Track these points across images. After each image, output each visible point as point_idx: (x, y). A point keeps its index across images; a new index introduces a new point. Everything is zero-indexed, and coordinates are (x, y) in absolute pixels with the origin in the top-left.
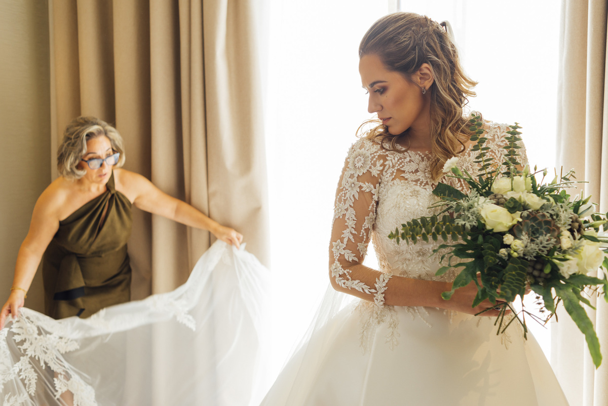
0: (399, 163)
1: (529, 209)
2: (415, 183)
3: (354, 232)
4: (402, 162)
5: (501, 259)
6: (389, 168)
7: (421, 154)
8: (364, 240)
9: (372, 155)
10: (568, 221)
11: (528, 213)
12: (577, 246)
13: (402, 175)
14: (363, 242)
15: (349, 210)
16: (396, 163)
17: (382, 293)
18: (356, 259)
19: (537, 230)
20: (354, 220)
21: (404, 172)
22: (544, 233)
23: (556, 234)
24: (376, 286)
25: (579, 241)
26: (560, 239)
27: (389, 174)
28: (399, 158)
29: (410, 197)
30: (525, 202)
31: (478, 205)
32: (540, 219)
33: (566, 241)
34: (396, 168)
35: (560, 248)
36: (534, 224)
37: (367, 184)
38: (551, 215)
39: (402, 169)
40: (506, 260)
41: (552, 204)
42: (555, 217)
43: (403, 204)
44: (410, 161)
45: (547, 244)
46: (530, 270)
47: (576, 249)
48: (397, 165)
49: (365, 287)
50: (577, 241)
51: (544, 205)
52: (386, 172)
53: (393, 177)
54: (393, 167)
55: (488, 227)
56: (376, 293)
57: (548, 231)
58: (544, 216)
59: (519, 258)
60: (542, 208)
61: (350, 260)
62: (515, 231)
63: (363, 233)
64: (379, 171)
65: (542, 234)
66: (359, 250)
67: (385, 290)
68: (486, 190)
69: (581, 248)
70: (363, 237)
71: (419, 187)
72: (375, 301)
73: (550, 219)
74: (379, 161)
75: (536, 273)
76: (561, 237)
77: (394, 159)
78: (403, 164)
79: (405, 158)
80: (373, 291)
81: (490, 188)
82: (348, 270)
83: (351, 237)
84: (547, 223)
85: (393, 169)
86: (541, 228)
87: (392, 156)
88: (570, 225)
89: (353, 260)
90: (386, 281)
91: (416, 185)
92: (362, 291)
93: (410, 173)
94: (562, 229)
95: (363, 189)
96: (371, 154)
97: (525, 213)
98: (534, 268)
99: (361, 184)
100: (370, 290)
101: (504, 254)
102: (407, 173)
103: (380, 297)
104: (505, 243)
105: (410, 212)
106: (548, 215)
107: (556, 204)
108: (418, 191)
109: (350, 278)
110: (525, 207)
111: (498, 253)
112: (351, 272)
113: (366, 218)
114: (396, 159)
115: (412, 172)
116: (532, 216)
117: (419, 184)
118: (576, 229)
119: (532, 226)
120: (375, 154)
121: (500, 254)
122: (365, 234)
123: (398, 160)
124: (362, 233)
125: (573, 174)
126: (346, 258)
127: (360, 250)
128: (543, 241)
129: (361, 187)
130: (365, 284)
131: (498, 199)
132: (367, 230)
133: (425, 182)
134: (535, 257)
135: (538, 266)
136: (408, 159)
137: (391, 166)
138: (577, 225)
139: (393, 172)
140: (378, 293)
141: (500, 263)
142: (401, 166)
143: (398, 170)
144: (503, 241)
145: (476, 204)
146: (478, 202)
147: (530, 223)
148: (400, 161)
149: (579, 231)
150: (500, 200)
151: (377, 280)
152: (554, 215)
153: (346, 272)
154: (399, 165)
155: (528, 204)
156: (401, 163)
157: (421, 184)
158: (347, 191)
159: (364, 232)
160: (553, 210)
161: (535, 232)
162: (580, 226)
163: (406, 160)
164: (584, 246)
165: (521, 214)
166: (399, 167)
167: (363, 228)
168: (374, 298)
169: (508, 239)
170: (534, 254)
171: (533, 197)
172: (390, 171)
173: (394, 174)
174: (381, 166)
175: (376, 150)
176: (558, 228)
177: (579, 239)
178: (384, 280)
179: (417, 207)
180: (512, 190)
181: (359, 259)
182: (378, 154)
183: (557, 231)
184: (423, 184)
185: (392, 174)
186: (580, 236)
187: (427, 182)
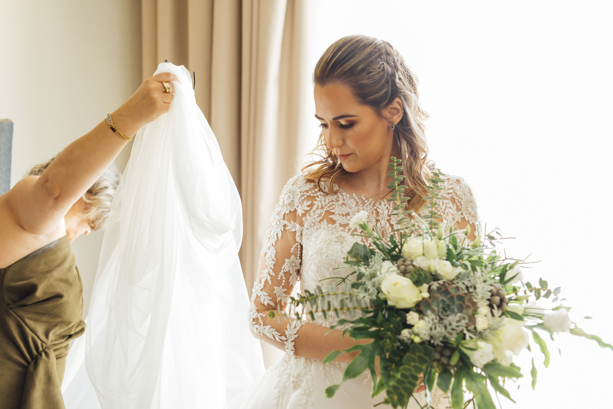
0: (329, 205)
1: (442, 279)
2: (342, 228)
3: (272, 273)
4: (333, 204)
5: (402, 342)
6: (318, 208)
7: (356, 198)
8: (283, 284)
9: (302, 194)
10: (487, 294)
11: (438, 285)
12: (496, 326)
13: (330, 216)
14: (281, 287)
15: (271, 250)
16: (325, 206)
17: (292, 341)
18: (272, 304)
19: (448, 306)
20: (273, 260)
21: (333, 213)
22: (456, 310)
23: (470, 311)
24: (287, 333)
25: (499, 319)
26: (475, 318)
27: (317, 215)
28: (330, 200)
29: (335, 243)
30: (436, 272)
31: (381, 274)
32: (453, 292)
33: (482, 321)
34: (325, 210)
35: (475, 328)
36: (445, 299)
37: (292, 222)
38: (467, 288)
39: (332, 211)
40: (409, 344)
41: (469, 273)
42: (471, 290)
43: (325, 249)
44: (343, 204)
45: (457, 326)
46: (437, 356)
47: (494, 329)
48: (326, 207)
49: (275, 333)
50: (497, 319)
51: (460, 274)
52: (314, 212)
53: (321, 217)
54: (322, 208)
55: (390, 303)
56: (287, 341)
57: (461, 309)
58: (457, 288)
59: (423, 343)
60: (457, 277)
61: (266, 303)
62: (422, 308)
63: (282, 277)
64: (304, 210)
65: (453, 312)
66: (275, 294)
67: (295, 338)
68: (396, 252)
69: (500, 329)
70: (282, 280)
71: (346, 233)
72: (287, 350)
73: (466, 291)
74: (307, 201)
75: (444, 360)
76: (476, 316)
77: (325, 201)
78: (334, 206)
79: (337, 201)
80: (283, 338)
81: (400, 251)
82: (261, 314)
83: (269, 278)
84: (461, 298)
85: (322, 211)
86: (453, 303)
87: (323, 198)
88: (488, 300)
89: (268, 304)
90: (297, 329)
91: (343, 231)
92: (273, 338)
93: (340, 215)
94: (479, 305)
95: (287, 228)
96: (301, 192)
97: (435, 285)
98: (442, 355)
99: (286, 222)
100: (280, 337)
101: (406, 337)
102: (336, 215)
103: (290, 345)
104: (408, 323)
105: (332, 259)
106: (464, 287)
107: (474, 273)
108: (344, 238)
109: (262, 323)
110: (435, 277)
111: (400, 334)
112: (264, 316)
113: (286, 260)
114: (327, 201)
115: (343, 215)
116: (443, 289)
117: (346, 230)
118: (498, 303)
119: (443, 301)
120: (305, 193)
121: (401, 337)
122: (284, 278)
123: (329, 203)
124: (280, 276)
125: (498, 231)
126: (262, 300)
127: (277, 295)
128: (452, 323)
129: (285, 226)
130: (277, 330)
131: (406, 266)
132: (288, 274)
133: (353, 229)
134: (441, 342)
135: (447, 353)
136: (341, 201)
137: (320, 207)
138: (497, 299)
139: (322, 213)
140: (289, 341)
141: (401, 347)
142: (331, 208)
143: (327, 212)
144: (406, 321)
145: (378, 273)
146: (380, 271)
147: (441, 297)
148: (331, 203)
149: (500, 306)
150: (408, 267)
151: (288, 326)
152: (471, 287)
153: (259, 316)
154: (329, 207)
155: (439, 274)
156: (331, 206)
157: (349, 230)
158: (272, 228)
159: (283, 275)
160: (469, 281)
161: (446, 309)
162: (502, 300)
163: (338, 203)
164: (504, 325)
165: (429, 287)
166: (328, 209)
167: (282, 271)
168: (285, 347)
169: (412, 317)
170: (441, 339)
171: (445, 265)
172: (318, 211)
173: (323, 215)
174: (308, 206)
175: (308, 189)
176: (474, 304)
177: (500, 317)
178: (295, 327)
179: (340, 254)
180: (424, 255)
181: (275, 304)
182: (308, 194)
183: (472, 307)
184: (351, 231)
185: (320, 215)
186: (500, 312)
187: (356, 229)
